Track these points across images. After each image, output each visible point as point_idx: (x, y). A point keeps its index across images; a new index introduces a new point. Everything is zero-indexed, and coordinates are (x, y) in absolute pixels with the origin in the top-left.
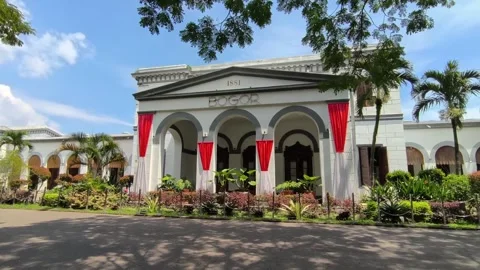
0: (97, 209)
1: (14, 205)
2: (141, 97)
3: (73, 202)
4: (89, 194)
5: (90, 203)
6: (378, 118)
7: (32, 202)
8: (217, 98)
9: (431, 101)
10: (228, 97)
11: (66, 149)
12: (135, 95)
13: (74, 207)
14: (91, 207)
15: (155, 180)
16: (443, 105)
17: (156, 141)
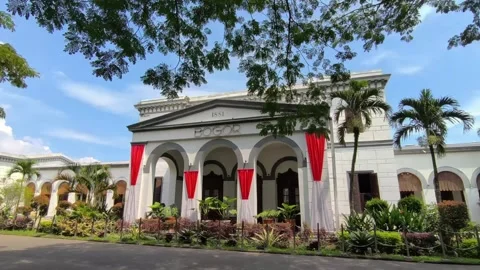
0: (86, 236)
1: (14, 231)
2: (135, 128)
3: (64, 229)
4: (79, 222)
5: (79, 230)
6: (356, 145)
7: (31, 229)
8: (203, 128)
9: (411, 128)
10: (212, 128)
11: (60, 179)
12: (129, 127)
13: (64, 234)
14: (79, 235)
15: (143, 208)
16: (422, 132)
17: (146, 170)
